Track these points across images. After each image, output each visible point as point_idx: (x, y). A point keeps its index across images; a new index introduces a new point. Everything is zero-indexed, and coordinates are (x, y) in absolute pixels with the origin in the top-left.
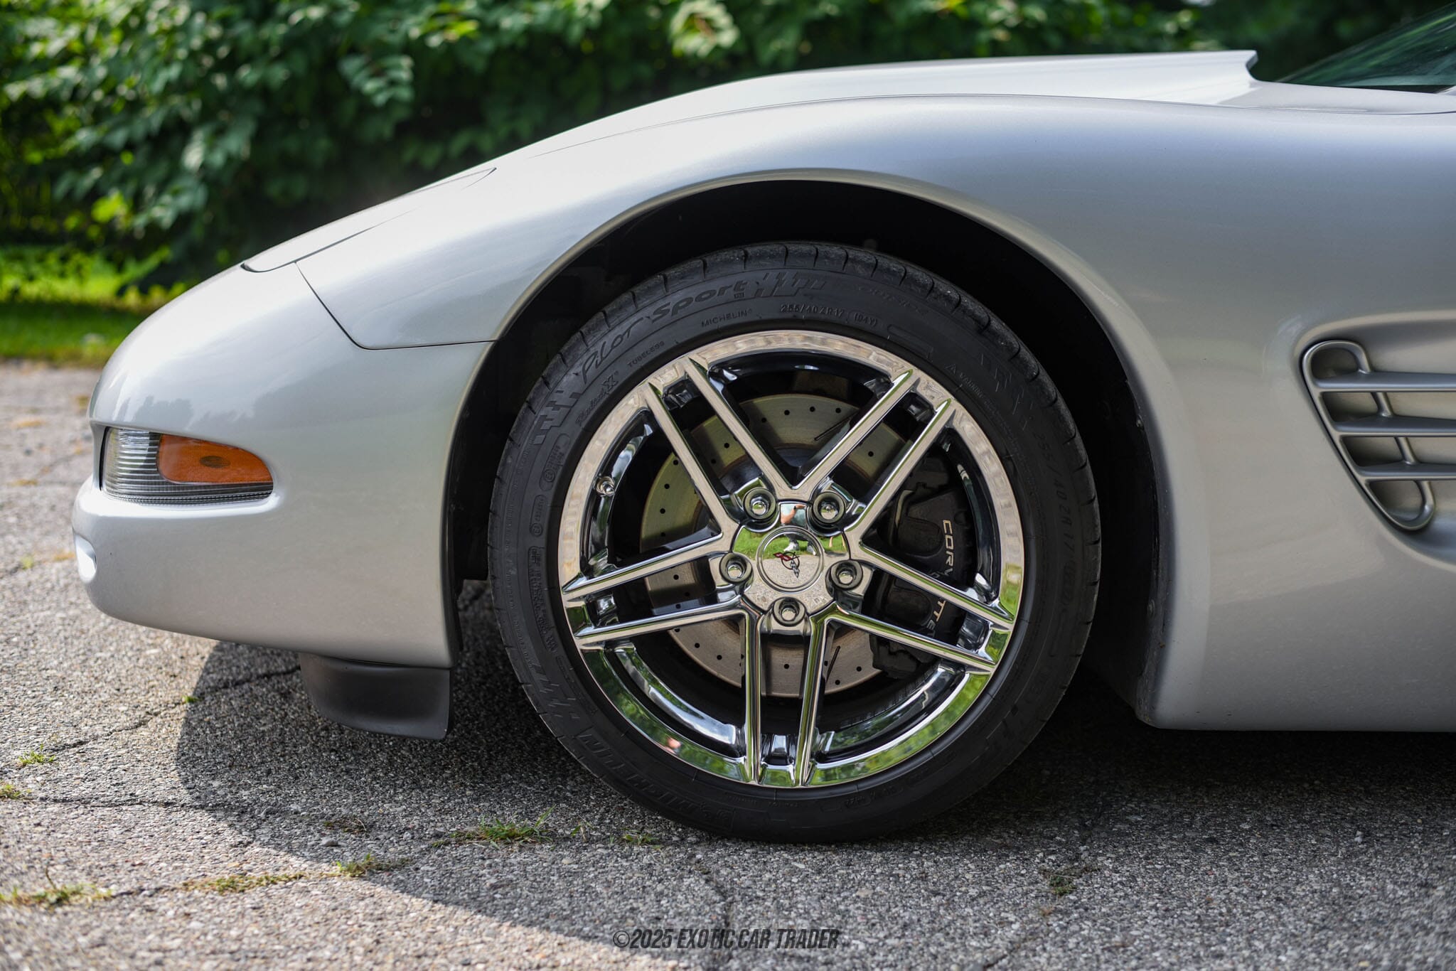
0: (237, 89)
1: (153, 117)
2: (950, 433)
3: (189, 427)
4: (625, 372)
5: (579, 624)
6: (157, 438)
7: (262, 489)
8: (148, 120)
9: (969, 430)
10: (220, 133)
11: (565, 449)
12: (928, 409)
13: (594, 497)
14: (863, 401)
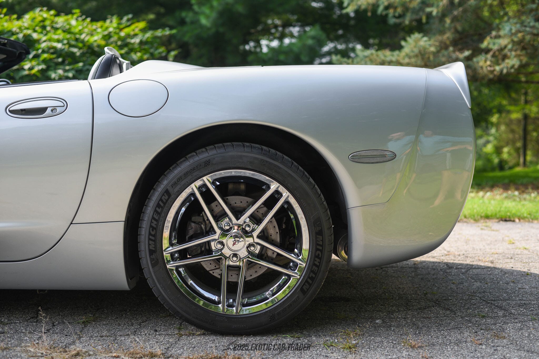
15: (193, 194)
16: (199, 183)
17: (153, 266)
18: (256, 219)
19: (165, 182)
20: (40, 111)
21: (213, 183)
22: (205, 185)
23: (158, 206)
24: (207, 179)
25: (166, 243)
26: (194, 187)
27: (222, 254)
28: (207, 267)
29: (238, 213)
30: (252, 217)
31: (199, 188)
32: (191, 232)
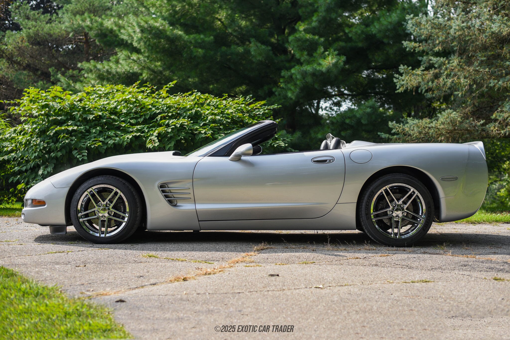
0: (50, 157)
1: (32, 164)
2: (120, 195)
3: (37, 198)
4: (85, 190)
5: (80, 218)
6: (32, 200)
7: (45, 205)
8: (31, 165)
9: (123, 195)
10: (47, 167)
11: (78, 198)
12: (118, 193)
13: (82, 204)
14: (111, 192)
15: (382, 193)
16: (384, 188)
17: (367, 220)
18: (405, 203)
19: (372, 188)
20: (325, 161)
21: (389, 188)
22: (386, 189)
23: (369, 197)
24: (387, 187)
25: (372, 211)
26: (382, 190)
27: (392, 216)
28: (385, 221)
29: (398, 200)
30: (403, 202)
31: (384, 190)
32: (380, 208)
